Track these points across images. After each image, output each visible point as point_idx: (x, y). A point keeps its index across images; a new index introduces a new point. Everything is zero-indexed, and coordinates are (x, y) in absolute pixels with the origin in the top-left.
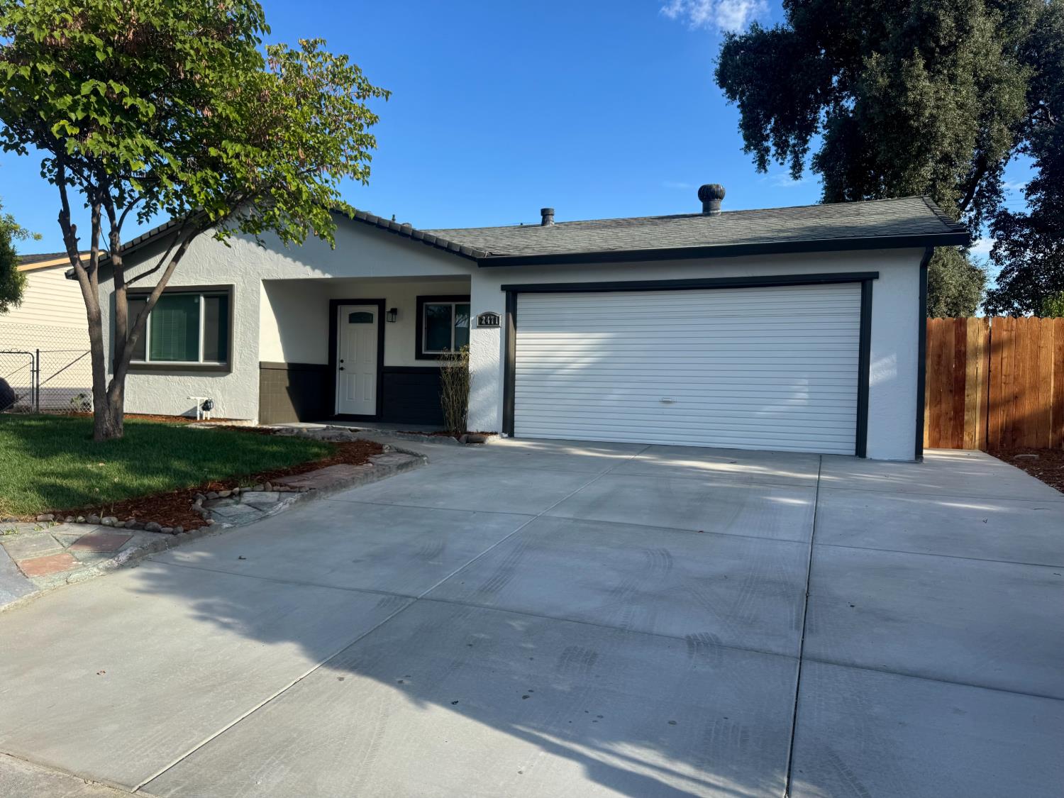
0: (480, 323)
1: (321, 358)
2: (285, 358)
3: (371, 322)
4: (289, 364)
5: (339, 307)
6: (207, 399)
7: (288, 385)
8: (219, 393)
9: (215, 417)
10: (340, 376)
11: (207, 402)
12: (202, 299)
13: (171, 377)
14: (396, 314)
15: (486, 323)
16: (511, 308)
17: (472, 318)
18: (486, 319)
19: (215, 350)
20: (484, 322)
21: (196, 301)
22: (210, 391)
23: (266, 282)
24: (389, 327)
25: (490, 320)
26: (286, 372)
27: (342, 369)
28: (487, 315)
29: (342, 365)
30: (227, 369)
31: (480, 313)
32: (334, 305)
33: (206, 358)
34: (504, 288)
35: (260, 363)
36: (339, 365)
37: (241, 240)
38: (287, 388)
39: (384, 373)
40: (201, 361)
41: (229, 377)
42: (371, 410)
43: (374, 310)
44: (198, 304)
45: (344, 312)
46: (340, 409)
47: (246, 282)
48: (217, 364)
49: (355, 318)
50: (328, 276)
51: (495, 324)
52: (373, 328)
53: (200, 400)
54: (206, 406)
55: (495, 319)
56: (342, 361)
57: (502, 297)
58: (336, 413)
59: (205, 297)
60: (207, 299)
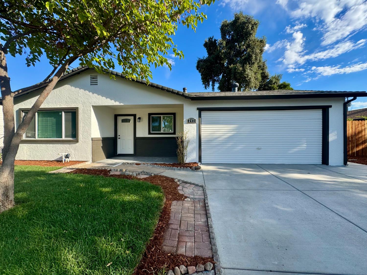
0: (188, 122)
1: (112, 135)
2: (101, 136)
3: (130, 122)
4: (102, 138)
5: (118, 117)
6: (67, 153)
7: (102, 146)
8: (73, 151)
9: (71, 160)
10: (119, 141)
11: (67, 155)
12: (63, 113)
13: (49, 145)
15: (191, 122)
16: (200, 116)
17: (184, 120)
18: (191, 120)
19: (70, 133)
20: (189, 121)
21: (60, 114)
22: (68, 150)
23: (93, 106)
24: (138, 124)
25: (192, 120)
26: (101, 141)
27: (119, 138)
28: (191, 119)
29: (119, 137)
30: (77, 141)
31: (188, 118)
32: (116, 116)
33: (66, 136)
34: (198, 109)
35: (92, 138)
36: (118, 137)
37: (81, 90)
38: (102, 147)
40: (64, 138)
41: (77, 144)
42: (131, 152)
44: (61, 115)
45: (120, 119)
46: (119, 152)
47: (84, 106)
48: (71, 139)
49: (123, 121)
50: (122, 104)
51: (194, 122)
52: (132, 124)
53: (64, 154)
54: (67, 157)
55: (194, 120)
56: (119, 136)
57: (197, 112)
58: (118, 154)
59: (65, 112)
60: (66, 113)
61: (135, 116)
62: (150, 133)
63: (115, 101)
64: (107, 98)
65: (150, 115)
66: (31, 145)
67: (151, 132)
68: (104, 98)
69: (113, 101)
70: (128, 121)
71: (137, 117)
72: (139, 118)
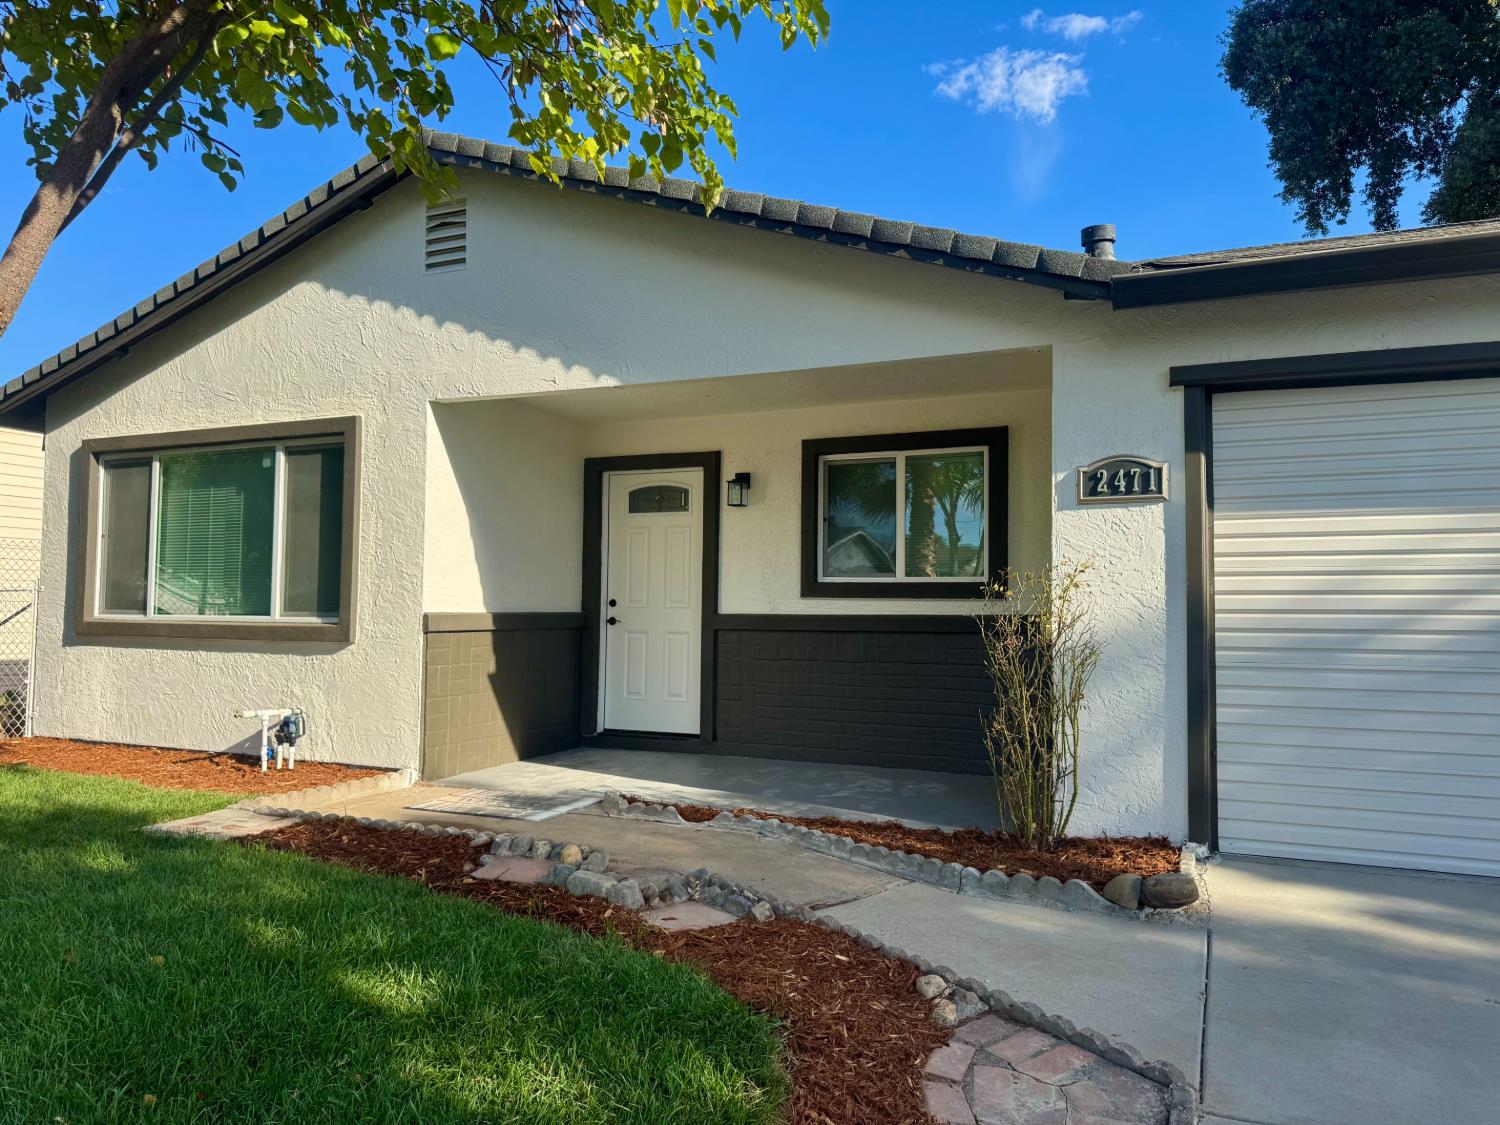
0: (1093, 492)
1: (567, 600)
2: (486, 603)
3: (684, 508)
4: (499, 618)
5: (606, 475)
6: (287, 712)
7: (492, 667)
8: (318, 697)
9: (308, 758)
10: (608, 637)
11: (286, 723)
12: (281, 458)
13: (203, 654)
14: (749, 487)
15: (1114, 490)
16: (1198, 436)
17: (1058, 477)
18: (1113, 477)
19: (311, 586)
20: (1102, 487)
21: (266, 463)
22: (297, 691)
23: (435, 405)
24: (729, 517)
25: (1129, 477)
26: (489, 634)
27: (612, 621)
28: (1115, 465)
29: (612, 612)
30: (341, 637)
31: (1086, 462)
32: (595, 470)
33: (290, 606)
34: (1179, 377)
35: (426, 617)
36: (606, 612)
37: (377, 305)
38: (491, 678)
39: (718, 630)
40: (277, 615)
41: (344, 655)
42: (686, 719)
43: (692, 480)
44: (271, 471)
45: (618, 487)
46: (610, 715)
47: (389, 410)
48: (314, 620)
49: (642, 501)
50: (607, 381)
51: (1145, 489)
52: (692, 520)
53: (269, 716)
54: (286, 732)
55: (1145, 477)
56: (613, 603)
57: (1174, 404)
58: (600, 729)
59: (289, 452)
60: (292, 457)
61: (710, 462)
62: (811, 587)
63: (568, 365)
64: (517, 347)
65: (813, 450)
66: (123, 650)
67: (821, 579)
68: (502, 346)
69: (553, 363)
70: (668, 500)
71: (728, 473)
72: (743, 480)
